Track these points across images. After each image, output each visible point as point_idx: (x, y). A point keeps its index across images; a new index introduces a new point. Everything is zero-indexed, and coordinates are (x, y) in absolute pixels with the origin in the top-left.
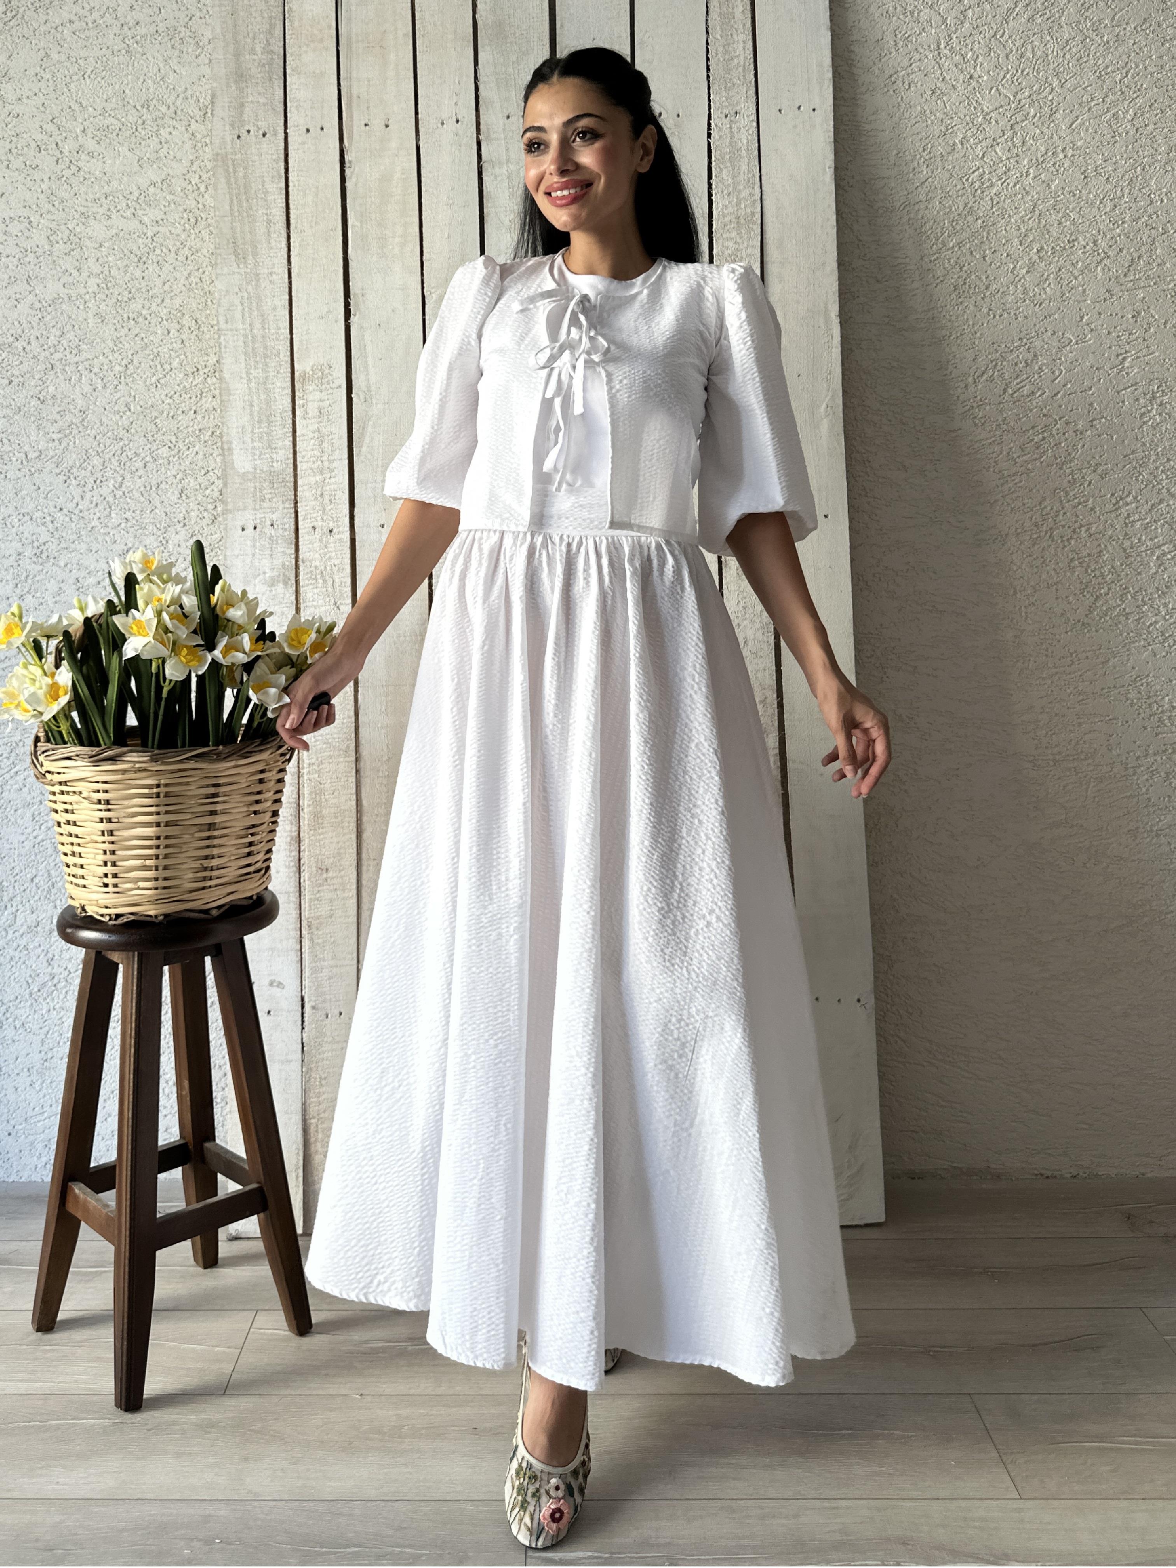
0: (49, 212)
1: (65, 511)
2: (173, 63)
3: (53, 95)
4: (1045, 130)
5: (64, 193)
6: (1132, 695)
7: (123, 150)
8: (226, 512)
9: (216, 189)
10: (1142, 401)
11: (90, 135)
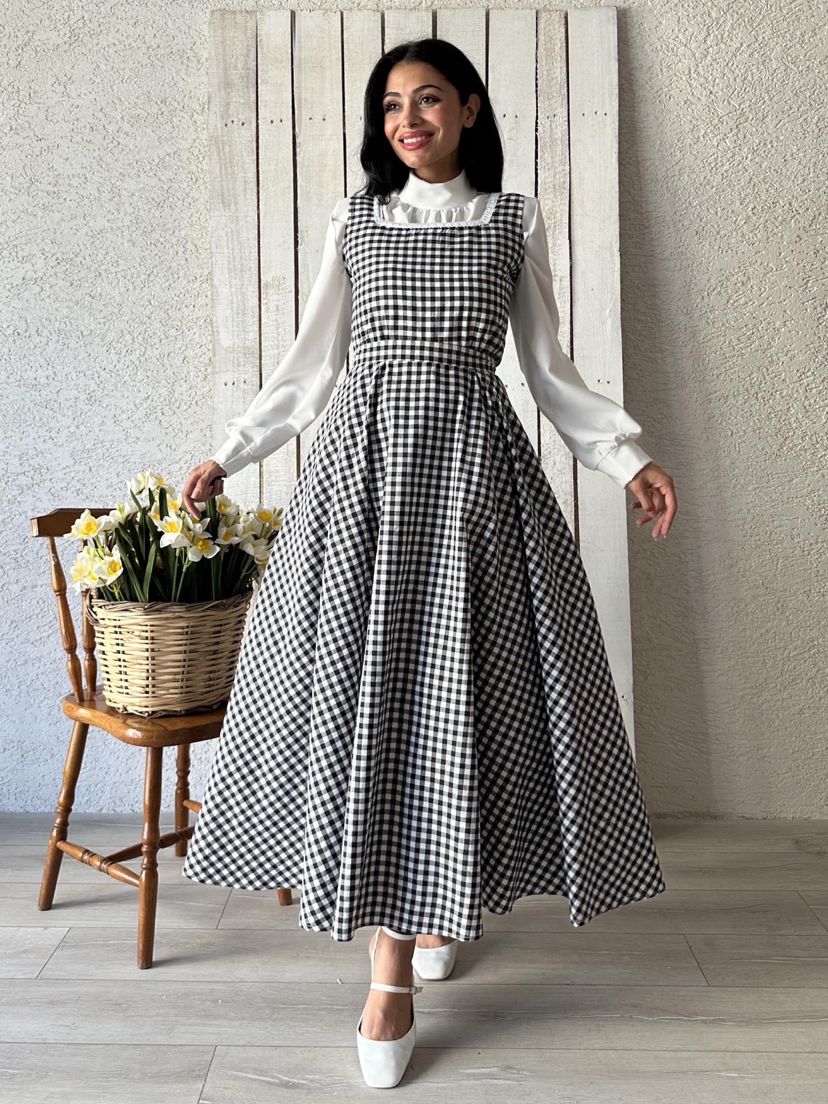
0: (99, 171)
1: (107, 370)
2: (183, 75)
3: (101, 93)
4: (759, 129)
5: (107, 159)
6: (808, 502)
7: (149, 131)
8: (214, 373)
9: (210, 159)
10: (819, 309)
11: (126, 120)
